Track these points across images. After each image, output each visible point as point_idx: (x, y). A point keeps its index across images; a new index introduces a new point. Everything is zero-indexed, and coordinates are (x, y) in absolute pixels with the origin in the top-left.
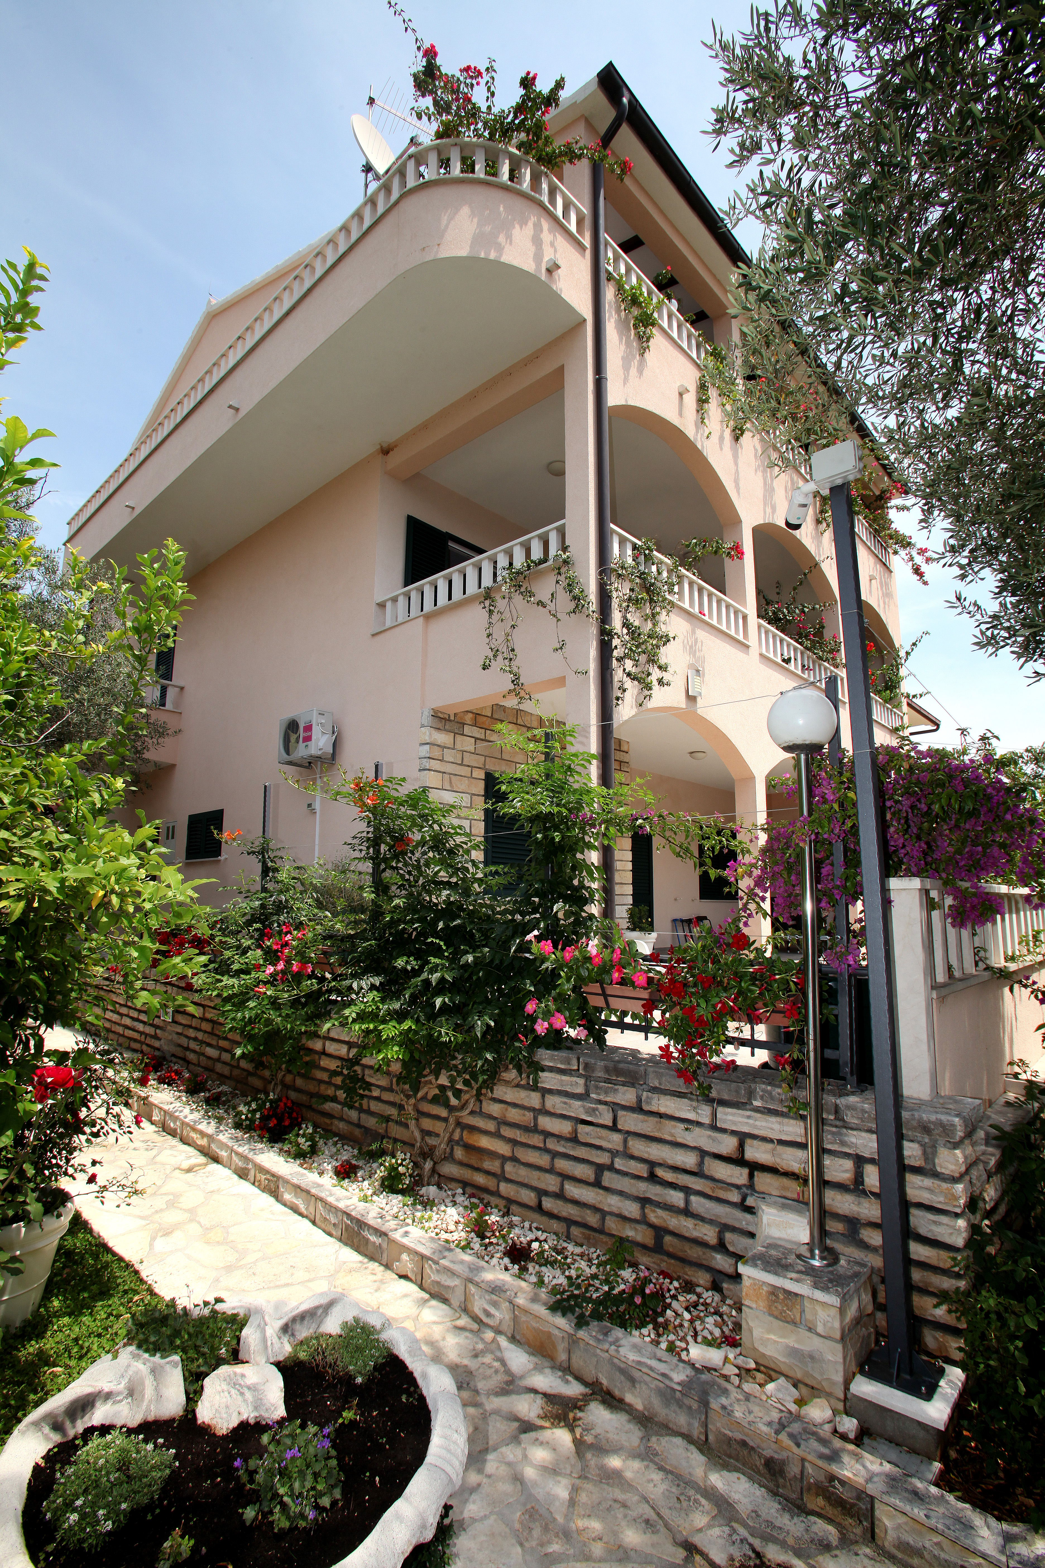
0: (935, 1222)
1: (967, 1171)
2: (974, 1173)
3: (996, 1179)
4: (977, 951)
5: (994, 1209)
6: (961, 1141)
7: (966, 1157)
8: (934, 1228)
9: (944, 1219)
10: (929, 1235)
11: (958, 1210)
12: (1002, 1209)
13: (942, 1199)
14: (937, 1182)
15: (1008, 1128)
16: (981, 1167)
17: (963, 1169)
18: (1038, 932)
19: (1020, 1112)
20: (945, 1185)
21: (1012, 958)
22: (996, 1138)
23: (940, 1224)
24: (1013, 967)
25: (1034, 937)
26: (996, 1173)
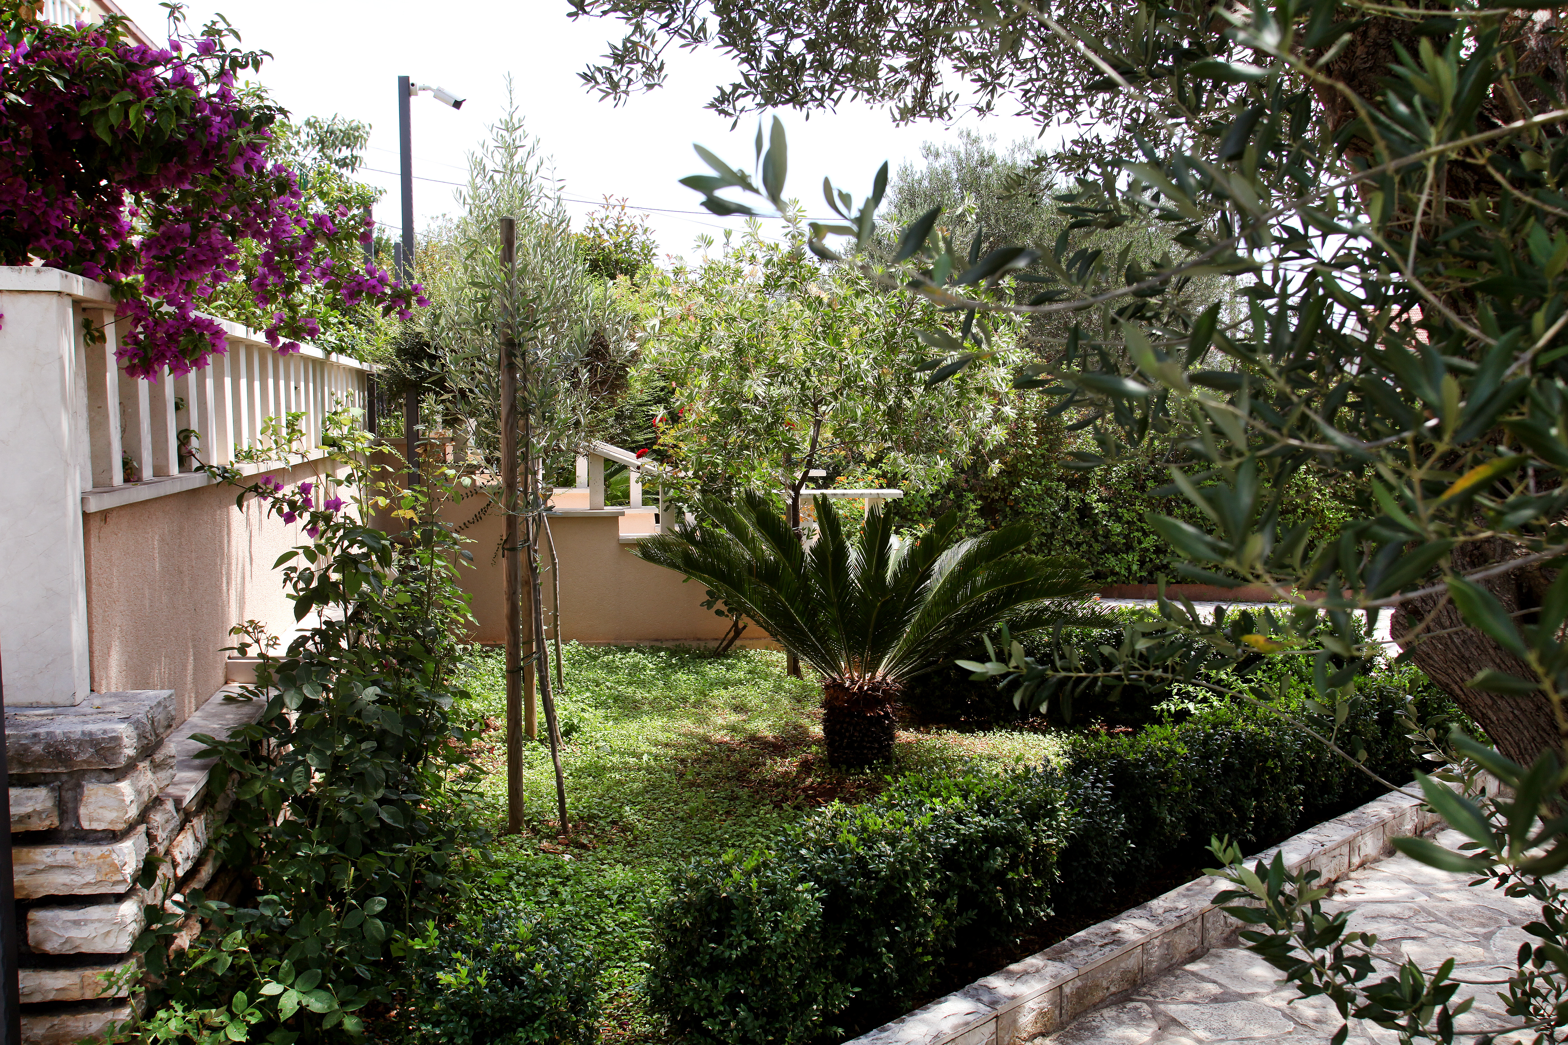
0: (76, 923)
1: (143, 817)
2: (157, 818)
3: (198, 823)
4: (184, 436)
5: (191, 874)
6: (131, 766)
7: (139, 793)
8: (75, 933)
9: (95, 912)
10: (67, 950)
11: (121, 889)
12: (206, 872)
13: (90, 877)
14: (81, 849)
15: (223, 737)
16: (170, 805)
17: (133, 812)
18: (296, 418)
19: (247, 709)
20: (96, 851)
21: (250, 456)
22: (201, 755)
23: (86, 922)
24: (248, 469)
25: (290, 425)
26: (197, 813)
